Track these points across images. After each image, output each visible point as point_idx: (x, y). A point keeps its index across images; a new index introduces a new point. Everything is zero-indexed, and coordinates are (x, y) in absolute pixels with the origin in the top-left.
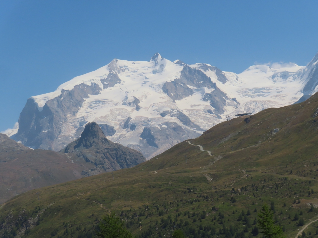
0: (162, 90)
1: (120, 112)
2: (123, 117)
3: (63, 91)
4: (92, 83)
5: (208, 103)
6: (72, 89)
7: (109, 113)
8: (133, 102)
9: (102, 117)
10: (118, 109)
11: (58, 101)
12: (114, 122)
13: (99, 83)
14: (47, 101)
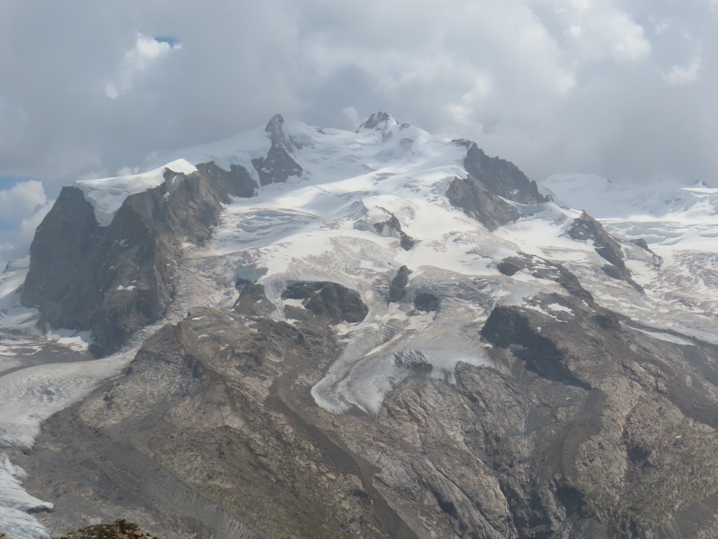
4: (233, 167)
8: (388, 223)
11: (156, 203)
12: (353, 276)
13: (250, 168)
14: (129, 198)
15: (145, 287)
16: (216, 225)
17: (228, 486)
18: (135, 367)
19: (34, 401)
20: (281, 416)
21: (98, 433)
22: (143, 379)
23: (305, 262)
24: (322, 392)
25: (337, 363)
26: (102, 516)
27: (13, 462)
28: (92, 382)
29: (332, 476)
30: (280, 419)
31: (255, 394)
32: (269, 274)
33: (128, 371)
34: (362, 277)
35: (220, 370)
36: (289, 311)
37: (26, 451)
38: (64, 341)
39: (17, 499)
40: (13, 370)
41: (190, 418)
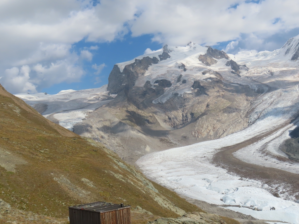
0: (198, 60)
1: (173, 72)
2: (176, 75)
3: (136, 60)
4: (153, 57)
5: (230, 67)
6: (142, 59)
7: (166, 72)
8: (181, 66)
9: (162, 75)
10: (172, 70)
11: (133, 66)
12: (170, 78)
13: (158, 57)
14: (126, 66)
15: (128, 84)
16: (147, 70)
36: (155, 86)
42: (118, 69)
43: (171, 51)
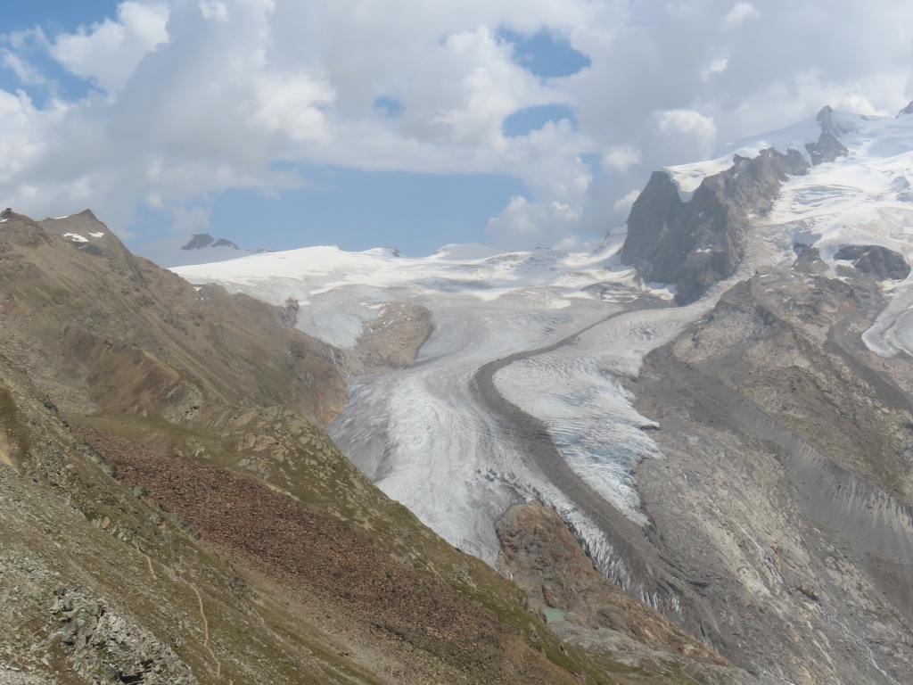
4: (789, 151)
11: (727, 182)
12: (897, 241)
13: (803, 151)
14: (706, 179)
15: (719, 250)
16: (775, 199)
17: (800, 416)
18: (715, 315)
19: (636, 339)
20: (839, 358)
21: (689, 367)
22: (723, 325)
23: (855, 229)
24: (872, 338)
25: (884, 314)
26: (699, 435)
27: (625, 387)
28: (680, 325)
29: (886, 410)
30: (838, 360)
31: (815, 339)
32: (823, 239)
33: (710, 317)
34: (905, 241)
35: (784, 318)
36: (841, 270)
37: (634, 380)
38: (655, 292)
39: (632, 418)
40: (618, 314)
41: (764, 359)
42: (673, 187)
43: (845, 131)
